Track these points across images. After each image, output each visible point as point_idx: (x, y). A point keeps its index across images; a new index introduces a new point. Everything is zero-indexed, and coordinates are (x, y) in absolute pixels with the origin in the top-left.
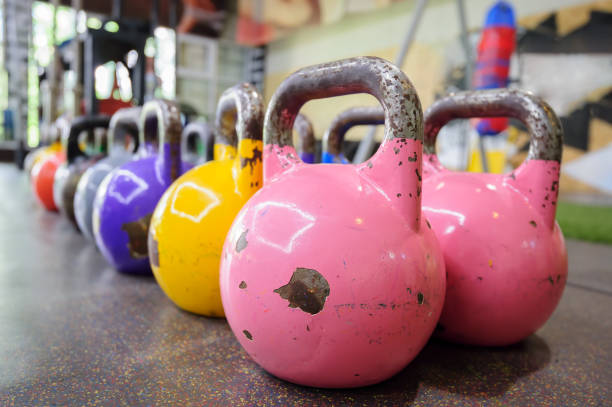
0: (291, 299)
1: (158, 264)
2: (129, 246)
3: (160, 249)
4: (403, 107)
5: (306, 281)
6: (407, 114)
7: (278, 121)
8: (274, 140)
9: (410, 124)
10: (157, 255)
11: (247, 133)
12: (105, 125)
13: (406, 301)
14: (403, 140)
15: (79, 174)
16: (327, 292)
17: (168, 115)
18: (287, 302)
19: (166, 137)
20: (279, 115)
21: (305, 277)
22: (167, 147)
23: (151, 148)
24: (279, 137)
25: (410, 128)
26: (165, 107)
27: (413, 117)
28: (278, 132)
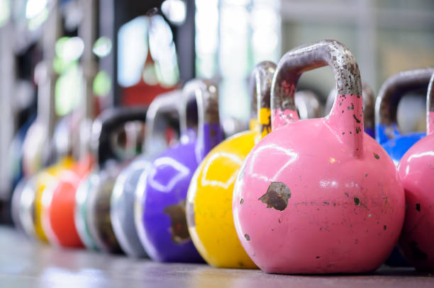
0: (268, 203)
1: (194, 224)
2: (170, 230)
3: (195, 209)
4: (342, 74)
5: (277, 190)
6: (345, 78)
7: (280, 91)
8: (278, 106)
9: (347, 85)
10: (193, 216)
11: (264, 104)
12: (142, 118)
13: (345, 201)
14: (344, 96)
15: (112, 181)
16: (289, 195)
17: (207, 96)
18: (266, 205)
19: (205, 118)
20: (280, 85)
21: (276, 187)
22: (206, 128)
23: (192, 133)
24: (281, 103)
25: (348, 87)
26: (204, 86)
27: (349, 80)
28: (280, 99)
